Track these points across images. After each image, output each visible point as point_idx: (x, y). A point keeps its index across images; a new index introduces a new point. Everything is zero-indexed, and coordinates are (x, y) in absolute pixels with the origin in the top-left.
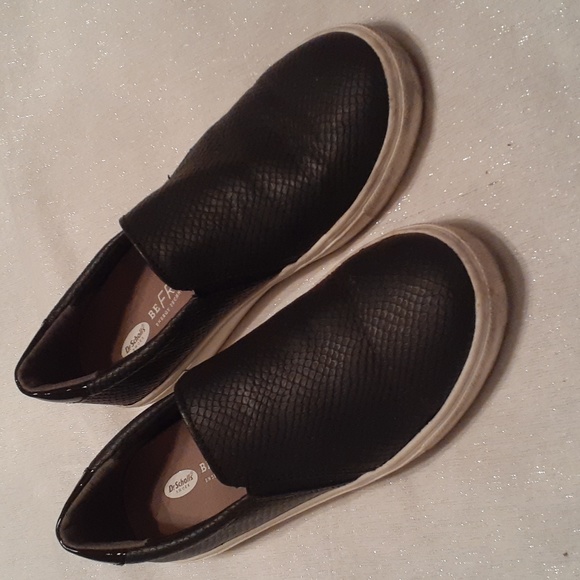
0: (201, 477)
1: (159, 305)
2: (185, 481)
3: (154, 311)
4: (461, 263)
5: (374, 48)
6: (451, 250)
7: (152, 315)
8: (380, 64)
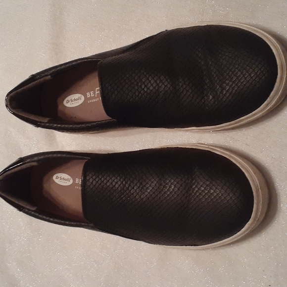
0: (74, 184)
1: (94, 93)
2: (65, 180)
3: (90, 95)
4: (253, 202)
5: (278, 67)
6: (252, 192)
7: (88, 95)
8: (276, 77)
